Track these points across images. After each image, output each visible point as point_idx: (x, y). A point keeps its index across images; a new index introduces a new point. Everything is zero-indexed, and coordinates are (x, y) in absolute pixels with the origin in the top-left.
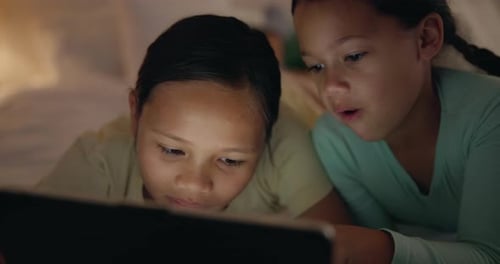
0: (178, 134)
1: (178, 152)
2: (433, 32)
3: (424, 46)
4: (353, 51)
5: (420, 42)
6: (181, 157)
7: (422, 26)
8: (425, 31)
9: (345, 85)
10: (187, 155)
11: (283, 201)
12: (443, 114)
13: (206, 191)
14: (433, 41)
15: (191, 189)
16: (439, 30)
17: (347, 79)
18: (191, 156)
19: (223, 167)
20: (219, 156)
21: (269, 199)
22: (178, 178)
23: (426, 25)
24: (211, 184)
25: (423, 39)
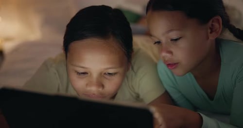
0: (83, 65)
1: (84, 73)
2: (216, 25)
3: (211, 33)
4: (175, 37)
5: (209, 31)
6: (86, 75)
7: (210, 22)
8: (212, 25)
9: (171, 53)
10: (89, 74)
11: (141, 97)
12: (222, 63)
13: (101, 89)
14: (216, 30)
15: (94, 89)
16: (219, 24)
17: (172, 50)
18: (91, 74)
19: (107, 76)
20: (105, 72)
21: (134, 95)
22: (87, 85)
23: (213, 22)
24: (103, 86)
25: (211, 29)
